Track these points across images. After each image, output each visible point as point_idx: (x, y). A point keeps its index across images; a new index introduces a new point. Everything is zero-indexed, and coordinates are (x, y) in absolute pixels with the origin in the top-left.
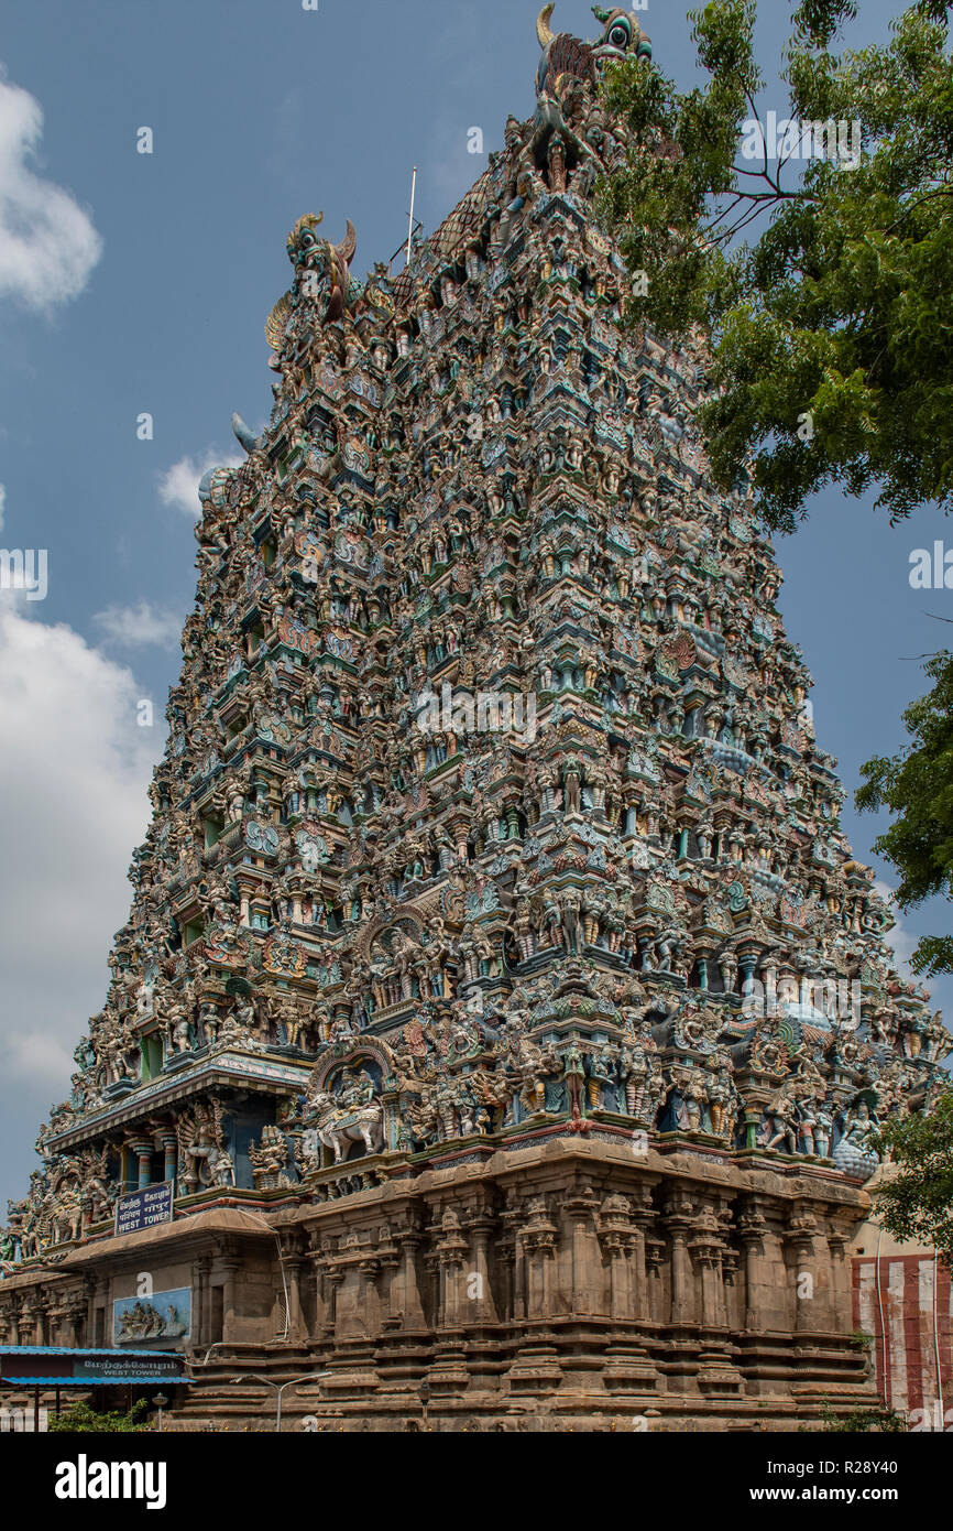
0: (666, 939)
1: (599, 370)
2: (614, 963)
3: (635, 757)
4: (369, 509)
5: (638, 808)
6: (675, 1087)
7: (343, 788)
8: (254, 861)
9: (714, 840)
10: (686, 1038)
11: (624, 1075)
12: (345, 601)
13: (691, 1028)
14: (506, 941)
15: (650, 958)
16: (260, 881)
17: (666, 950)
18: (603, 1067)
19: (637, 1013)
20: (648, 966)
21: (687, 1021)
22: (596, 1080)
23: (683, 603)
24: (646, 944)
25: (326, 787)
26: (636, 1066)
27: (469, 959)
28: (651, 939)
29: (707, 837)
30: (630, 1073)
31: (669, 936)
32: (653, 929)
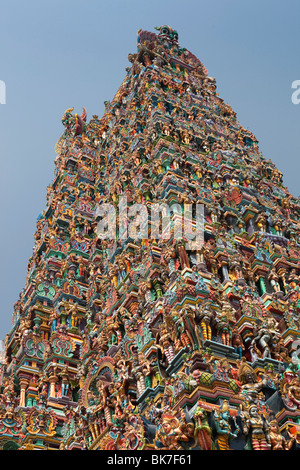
0: (262, 336)
1: (173, 108)
2: (228, 354)
3: (220, 241)
4: (92, 190)
5: (228, 266)
6: (294, 442)
7: (79, 312)
8: (30, 364)
9: (280, 281)
10: (292, 400)
11: (245, 430)
12: (82, 226)
13: (293, 391)
14: (160, 359)
15: (255, 351)
16: (32, 375)
17: (264, 344)
18: (226, 423)
19: (252, 388)
20: (255, 357)
21: (288, 386)
22: (223, 435)
23: (230, 178)
24: (249, 342)
25: (71, 313)
26: (253, 421)
27: (139, 379)
28: (252, 337)
29: (275, 280)
30: (251, 429)
31: (263, 334)
32: (252, 330)
